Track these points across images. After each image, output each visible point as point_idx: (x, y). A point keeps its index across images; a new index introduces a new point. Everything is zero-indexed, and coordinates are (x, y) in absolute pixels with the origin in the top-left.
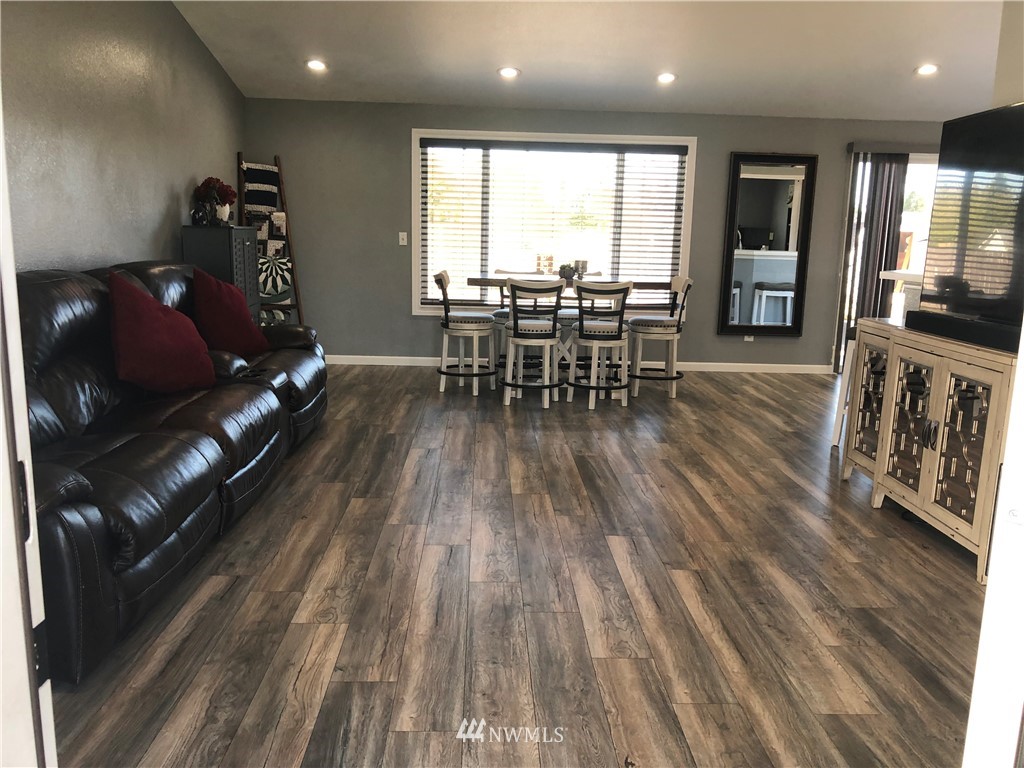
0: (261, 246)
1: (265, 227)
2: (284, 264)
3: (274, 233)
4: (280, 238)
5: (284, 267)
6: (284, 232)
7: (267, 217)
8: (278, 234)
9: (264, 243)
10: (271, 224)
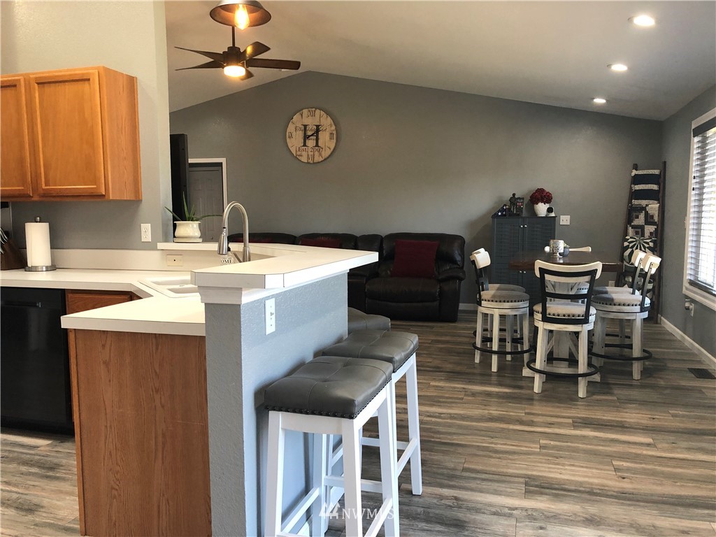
0: (640, 230)
1: (642, 216)
2: (648, 243)
3: (649, 220)
4: (653, 223)
5: (646, 245)
6: (656, 219)
7: (643, 209)
8: (652, 220)
9: (642, 228)
10: (647, 213)
